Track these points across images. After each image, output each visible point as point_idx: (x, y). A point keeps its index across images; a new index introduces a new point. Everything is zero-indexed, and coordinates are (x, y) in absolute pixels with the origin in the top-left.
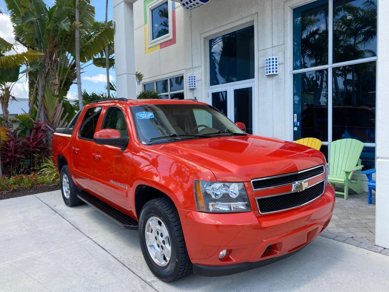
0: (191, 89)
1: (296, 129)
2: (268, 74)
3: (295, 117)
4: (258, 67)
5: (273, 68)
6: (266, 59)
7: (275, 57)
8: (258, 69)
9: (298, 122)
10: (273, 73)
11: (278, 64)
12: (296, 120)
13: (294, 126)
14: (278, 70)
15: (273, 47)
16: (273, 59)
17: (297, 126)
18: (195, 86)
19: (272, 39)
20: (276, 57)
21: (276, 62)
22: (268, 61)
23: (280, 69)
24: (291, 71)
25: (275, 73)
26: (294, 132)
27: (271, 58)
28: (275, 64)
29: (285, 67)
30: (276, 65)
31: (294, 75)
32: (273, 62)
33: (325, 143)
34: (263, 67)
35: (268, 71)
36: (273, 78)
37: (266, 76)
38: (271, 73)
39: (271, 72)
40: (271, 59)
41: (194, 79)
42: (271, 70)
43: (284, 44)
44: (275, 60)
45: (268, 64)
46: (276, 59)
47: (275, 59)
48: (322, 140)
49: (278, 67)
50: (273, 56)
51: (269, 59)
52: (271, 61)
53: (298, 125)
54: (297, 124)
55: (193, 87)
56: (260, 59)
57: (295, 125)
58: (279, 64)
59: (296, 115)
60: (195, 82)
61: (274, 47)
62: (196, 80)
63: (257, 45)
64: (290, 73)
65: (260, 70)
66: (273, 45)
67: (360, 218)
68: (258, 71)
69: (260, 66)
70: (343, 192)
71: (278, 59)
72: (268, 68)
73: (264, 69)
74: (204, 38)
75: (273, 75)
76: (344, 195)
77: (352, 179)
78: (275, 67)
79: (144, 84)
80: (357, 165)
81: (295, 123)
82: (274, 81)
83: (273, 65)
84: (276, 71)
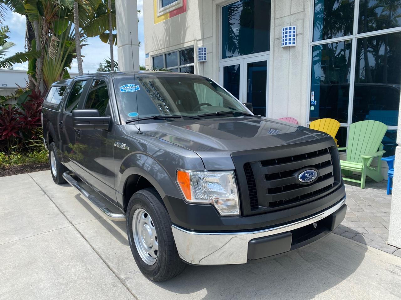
0: (201, 62)
1: (313, 108)
2: (285, 46)
3: (312, 95)
4: (274, 38)
5: (290, 39)
6: (282, 29)
7: (292, 27)
8: (274, 40)
9: (316, 101)
10: (290, 45)
11: (295, 34)
12: (313, 98)
13: (311, 105)
14: (295, 41)
15: (291, 15)
16: (290, 28)
17: (314, 105)
18: (205, 59)
19: (291, 5)
20: (294, 26)
21: (294, 32)
22: (285, 31)
23: (298, 40)
24: (310, 42)
25: (292, 45)
26: (311, 111)
27: (288, 27)
28: (292, 34)
29: (303, 38)
30: (294, 36)
31: (313, 46)
32: (290, 32)
33: (344, 125)
34: (280, 38)
35: (285, 42)
36: (290, 51)
37: (282, 49)
38: (288, 45)
39: (288, 43)
40: (288, 29)
41: (205, 51)
42: (288, 41)
43: (304, 11)
44: (292, 30)
45: (285, 35)
46: (294, 28)
47: (292, 28)
48: (340, 122)
49: (295, 37)
50: (290, 25)
51: (286, 29)
52: (288, 31)
53: (316, 104)
54: (314, 103)
55: (204, 61)
56: (276, 28)
57: (312, 104)
58: (297, 35)
59: (313, 93)
60: (205, 54)
61: (293, 14)
62: (206, 53)
63: (274, 13)
64: (309, 45)
65: (275, 41)
66: (291, 12)
67: (374, 211)
68: (274, 43)
69: (276, 37)
70: (360, 180)
71: (296, 29)
72: (285, 38)
73: (281, 40)
74: (217, 5)
75: (290, 46)
76: (360, 184)
77: (371, 166)
78: (292, 37)
79: (153, 56)
80: (378, 151)
81: (312, 102)
82: (291, 54)
83: (290, 36)
84: (294, 43)
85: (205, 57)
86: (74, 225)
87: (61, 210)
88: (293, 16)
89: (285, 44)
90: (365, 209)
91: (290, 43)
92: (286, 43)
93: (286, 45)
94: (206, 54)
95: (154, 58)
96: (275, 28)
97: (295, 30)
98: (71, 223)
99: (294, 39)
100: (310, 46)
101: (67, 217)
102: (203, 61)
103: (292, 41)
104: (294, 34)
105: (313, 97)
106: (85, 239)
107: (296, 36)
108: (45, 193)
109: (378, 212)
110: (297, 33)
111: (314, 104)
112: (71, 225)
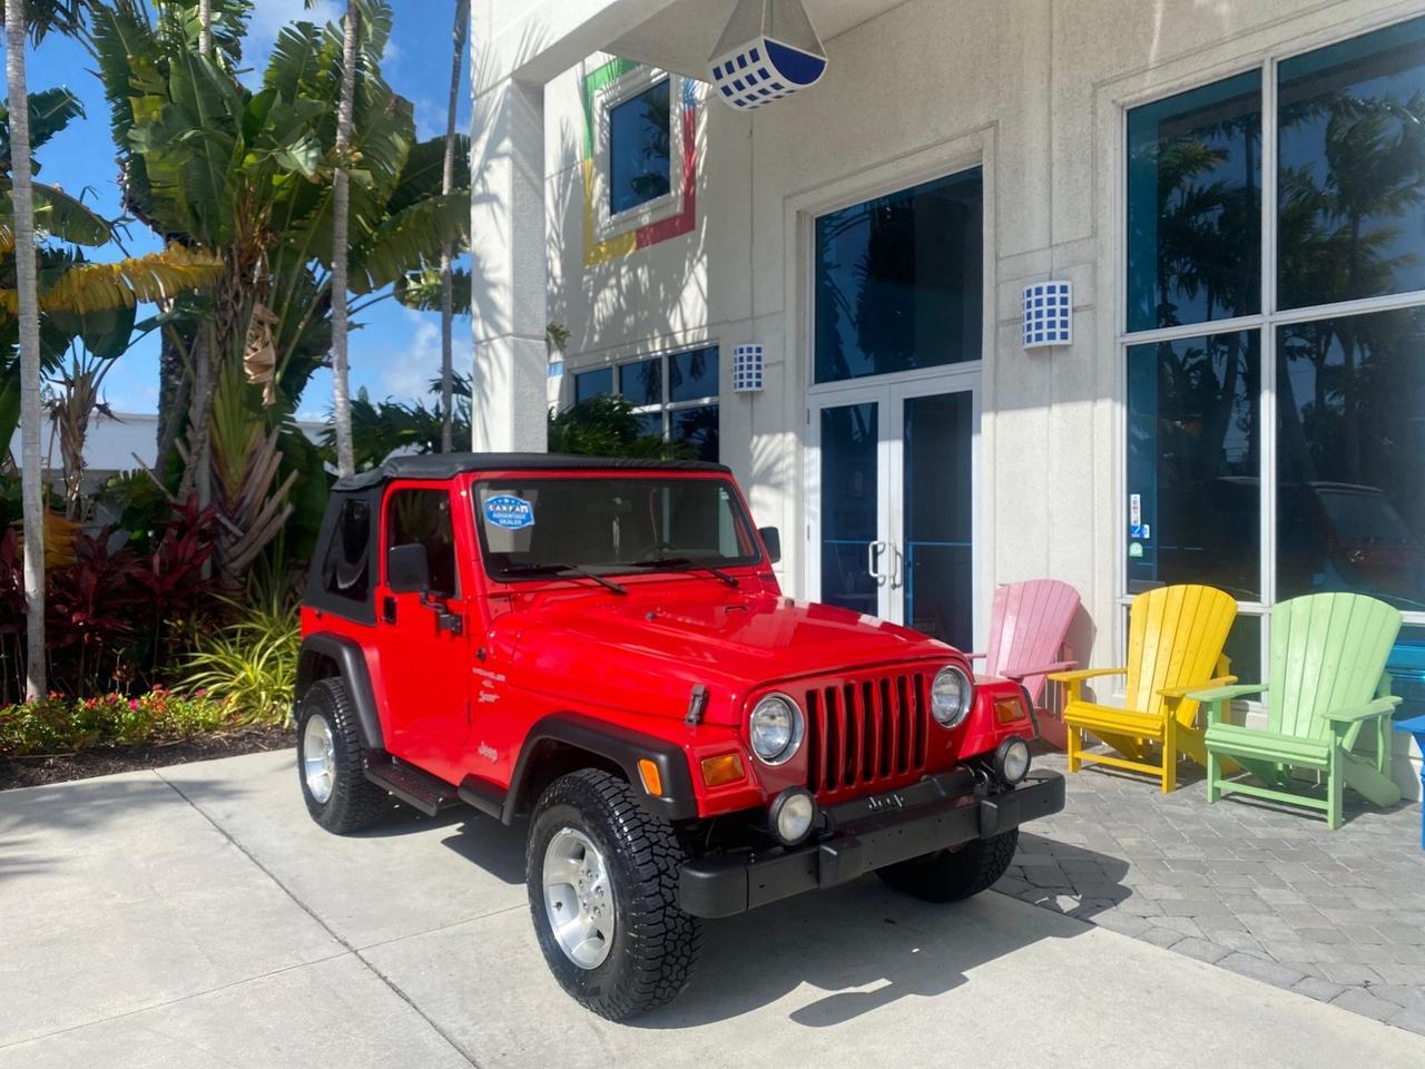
0: (744, 394)
1: (1137, 550)
2: (1034, 344)
3: (1132, 505)
4: (996, 318)
5: (1052, 324)
6: (1025, 290)
7: (1058, 284)
8: (997, 327)
9: (1147, 527)
10: (1052, 342)
11: (1069, 307)
12: (1136, 516)
13: (1130, 541)
14: (1069, 330)
15: (1051, 246)
16: (1051, 290)
17: (1141, 540)
19: (1051, 217)
20: (1064, 283)
21: (1064, 301)
22: (1034, 298)
23: (1079, 326)
24: (1118, 335)
25: (1058, 341)
26: (1131, 561)
27: (1045, 285)
28: (1058, 307)
29: (1095, 320)
30: (1064, 313)
31: (1128, 348)
32: (1051, 301)
33: (1246, 607)
34: (1015, 321)
35: (1034, 332)
36: (1050, 360)
37: (1025, 354)
38: (1046, 342)
39: (1045, 336)
40: (1045, 291)
42: (1045, 331)
43: (1094, 234)
44: (1058, 295)
45: (1034, 309)
46: (1064, 289)
47: (1058, 290)
48: (1238, 597)
49: (1069, 318)
50: (1051, 279)
51: (1039, 291)
52: (1045, 296)
53: (1147, 536)
54: (1140, 532)
55: (754, 388)
56: (1002, 286)
57: (1134, 536)
58: (1074, 310)
59: (1136, 498)
60: (759, 367)
61: (1057, 245)
63: (993, 240)
64: (1115, 344)
65: (1001, 329)
66: (1051, 238)
67: (1393, 907)
68: (996, 333)
69: (1003, 317)
70: (1324, 797)
71: (1069, 289)
72: (1034, 321)
73: (1020, 327)
74: (798, 212)
75: (1050, 347)
76: (1325, 812)
77: (1356, 749)
78: (1058, 318)
79: (577, 372)
80: (1376, 696)
81: (1135, 528)
82: (1056, 370)
83: (1051, 313)
84: (1064, 336)
85: (759, 376)
86: (356, 952)
87: (299, 899)
88: (1057, 251)
89: (1037, 340)
90: (1356, 901)
91: (1052, 336)
92: (1039, 337)
93: (1040, 344)
94: (763, 367)
95: (581, 377)
96: (997, 285)
97: (1069, 295)
98: (346, 944)
99: (1064, 324)
100: (1119, 345)
101: (326, 922)
102: (750, 389)
103: (1058, 330)
104: (1064, 307)
105: (1135, 513)
106: (408, 1000)
107: (1070, 312)
108: (230, 838)
109: (1402, 910)
110: (1075, 305)
111: (1142, 535)
112: (345, 950)
